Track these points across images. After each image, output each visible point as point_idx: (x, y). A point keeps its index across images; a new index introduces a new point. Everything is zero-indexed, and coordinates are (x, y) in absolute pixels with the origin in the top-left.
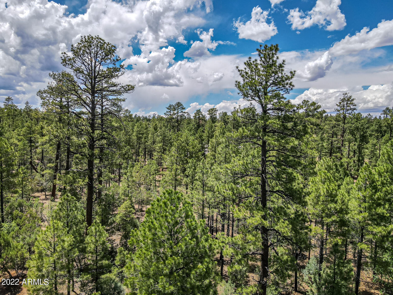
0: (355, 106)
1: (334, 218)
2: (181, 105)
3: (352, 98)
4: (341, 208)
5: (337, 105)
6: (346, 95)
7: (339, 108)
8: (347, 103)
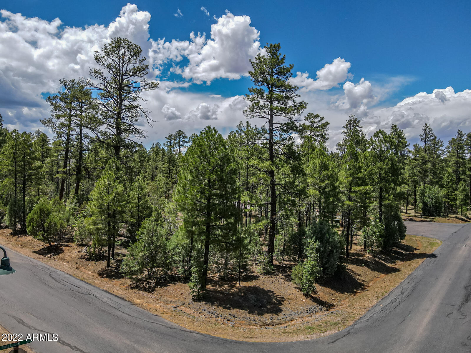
0: (361, 127)
1: (327, 182)
2: (183, 133)
3: (357, 120)
4: (332, 174)
5: (344, 127)
6: (352, 117)
7: (346, 130)
8: (353, 126)
